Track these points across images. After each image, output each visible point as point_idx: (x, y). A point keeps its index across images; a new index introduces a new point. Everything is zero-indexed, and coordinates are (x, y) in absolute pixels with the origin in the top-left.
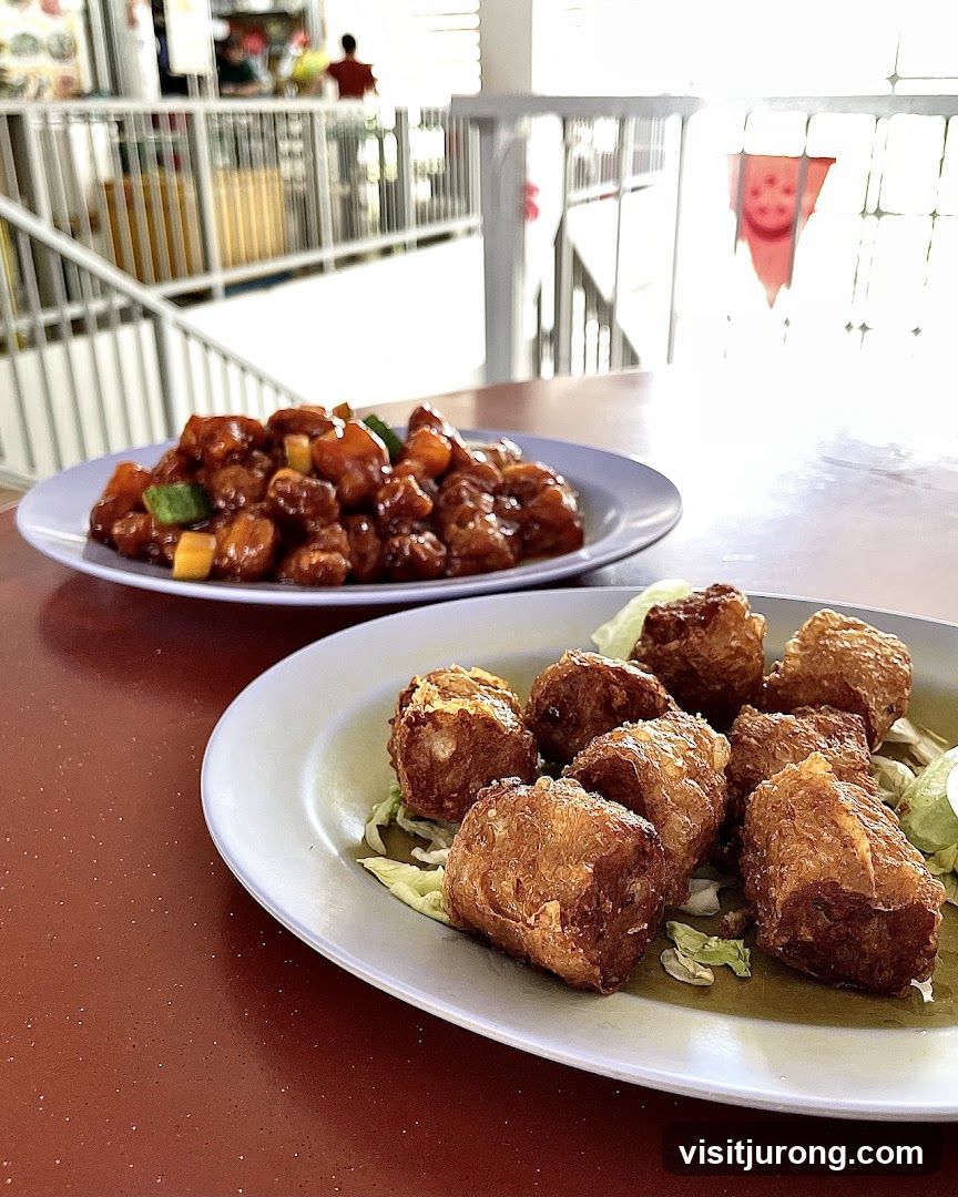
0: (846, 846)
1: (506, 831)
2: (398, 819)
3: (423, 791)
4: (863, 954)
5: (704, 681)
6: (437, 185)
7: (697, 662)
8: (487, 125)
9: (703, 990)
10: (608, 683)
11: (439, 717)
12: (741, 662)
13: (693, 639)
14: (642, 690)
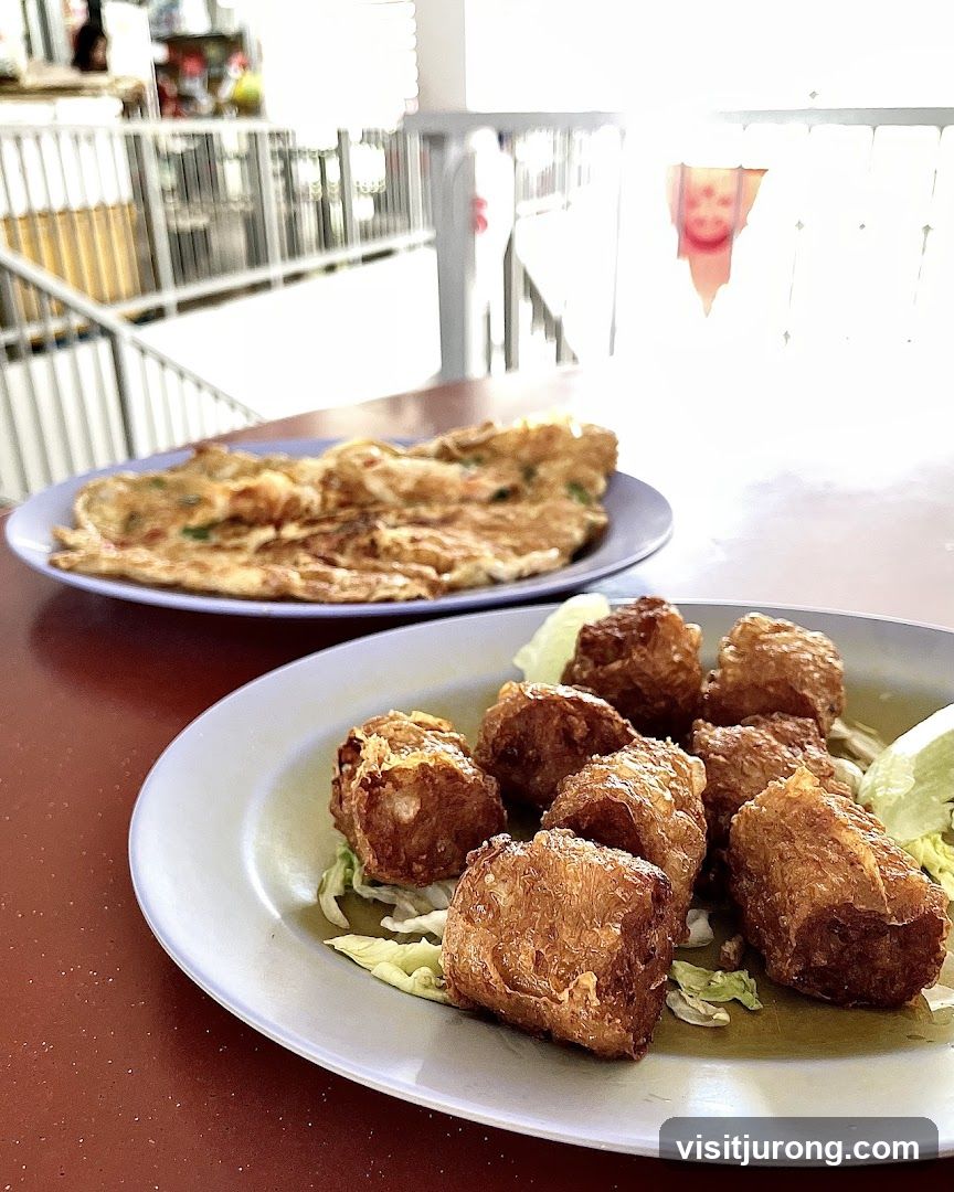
0: (852, 864)
1: (512, 897)
2: (355, 887)
3: (389, 858)
4: (874, 971)
5: (648, 699)
6: (380, 202)
7: (643, 682)
8: (435, 140)
9: (719, 1031)
10: (565, 714)
11: (397, 775)
12: (682, 676)
13: (635, 657)
14: (600, 717)
